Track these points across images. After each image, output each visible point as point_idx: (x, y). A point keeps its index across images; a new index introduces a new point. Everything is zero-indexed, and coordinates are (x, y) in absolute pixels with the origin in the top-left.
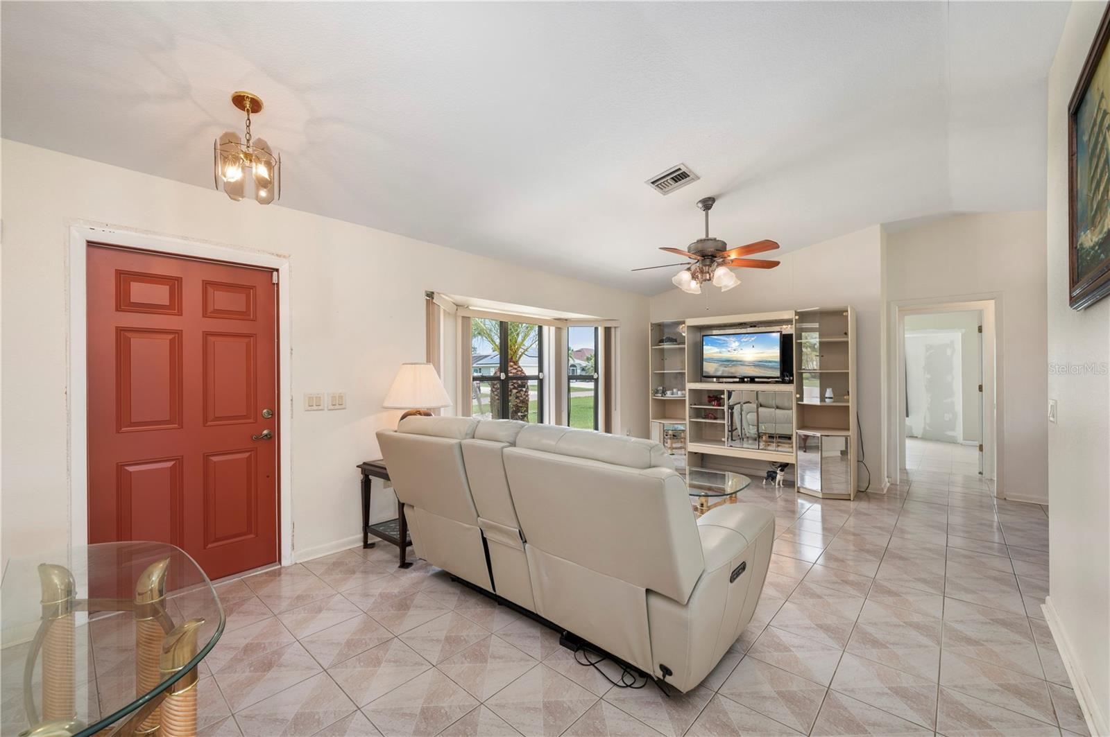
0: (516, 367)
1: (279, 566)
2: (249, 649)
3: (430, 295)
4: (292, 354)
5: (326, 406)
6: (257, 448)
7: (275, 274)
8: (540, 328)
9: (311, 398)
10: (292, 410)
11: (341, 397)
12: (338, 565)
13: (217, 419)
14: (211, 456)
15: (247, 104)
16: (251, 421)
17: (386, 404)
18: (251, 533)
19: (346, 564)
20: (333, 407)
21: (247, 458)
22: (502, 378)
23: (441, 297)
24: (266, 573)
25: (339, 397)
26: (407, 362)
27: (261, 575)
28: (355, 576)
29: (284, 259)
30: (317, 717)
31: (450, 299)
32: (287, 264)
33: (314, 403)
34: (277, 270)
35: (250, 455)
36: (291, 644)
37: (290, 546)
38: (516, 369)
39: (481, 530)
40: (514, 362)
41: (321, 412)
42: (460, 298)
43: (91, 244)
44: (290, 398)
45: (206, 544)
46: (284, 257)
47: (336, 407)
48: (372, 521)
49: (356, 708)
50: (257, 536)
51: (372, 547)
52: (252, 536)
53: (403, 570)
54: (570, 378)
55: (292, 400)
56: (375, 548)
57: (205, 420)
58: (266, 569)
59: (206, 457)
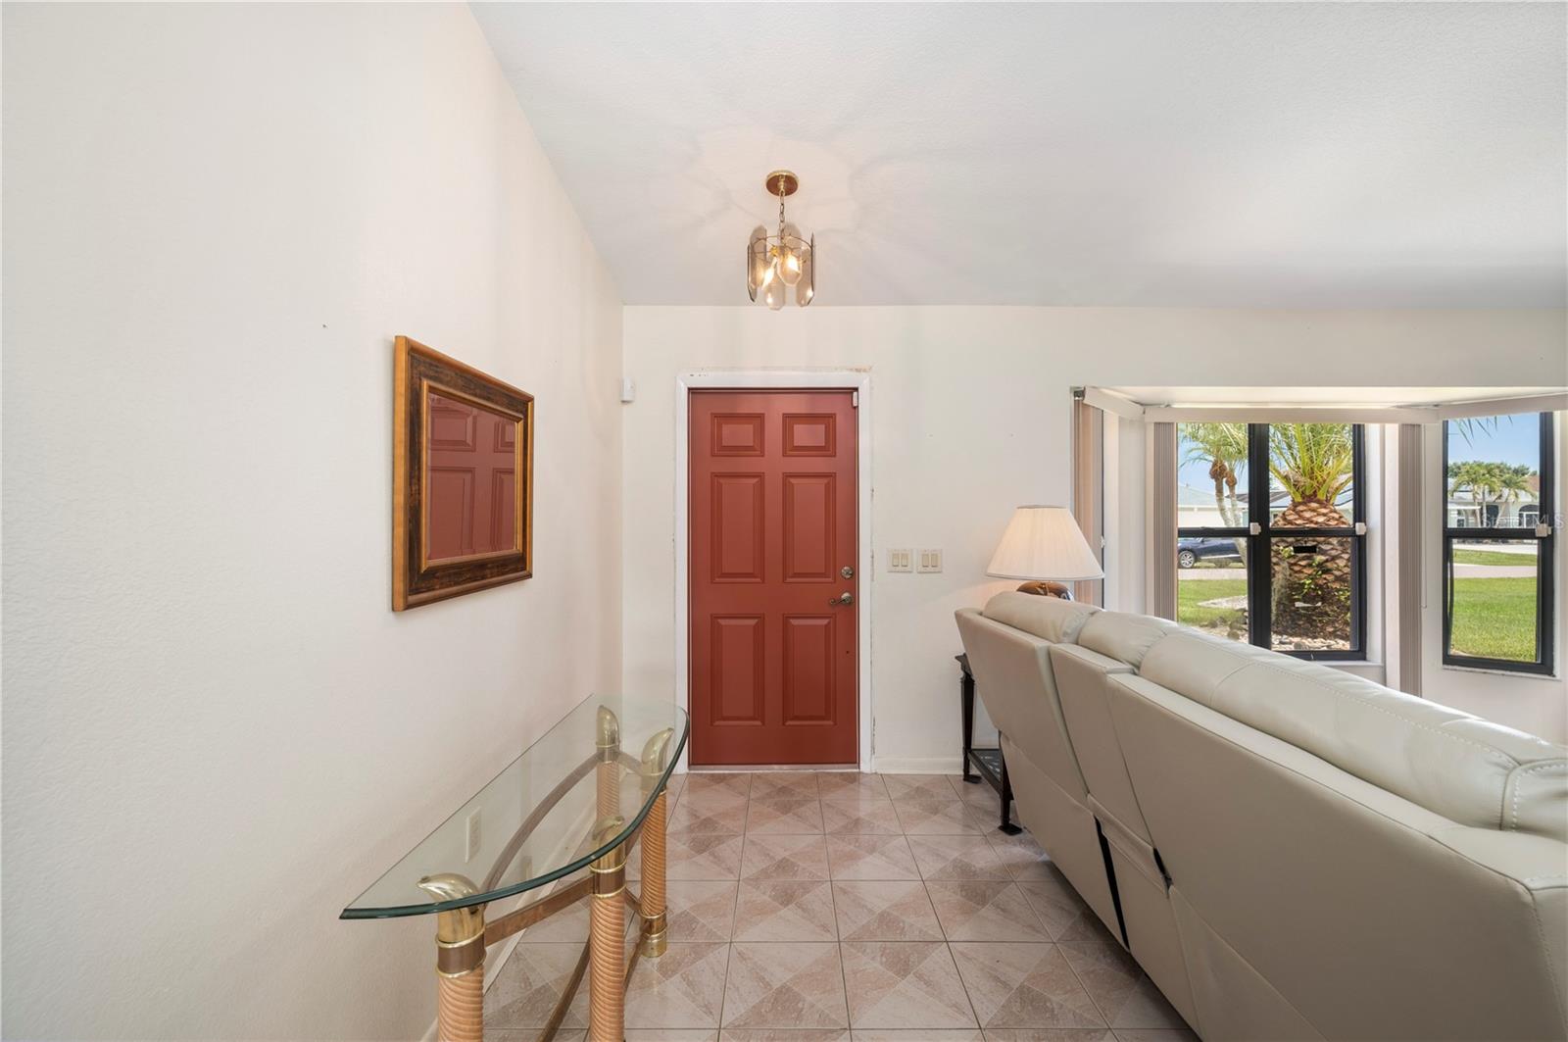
0: (1324, 511)
1: (857, 770)
2: (784, 866)
3: (1079, 393)
4: (872, 495)
5: (915, 566)
6: (835, 614)
7: (855, 394)
8: (1358, 432)
9: (895, 556)
10: (873, 570)
11: (935, 556)
12: (921, 793)
13: (796, 575)
14: (790, 617)
15: (782, 185)
16: (830, 580)
17: (992, 570)
18: (829, 719)
19: (932, 796)
20: (923, 569)
21: (826, 626)
22: (1252, 533)
23: (1101, 392)
24: (842, 774)
25: (933, 555)
26: (1024, 504)
27: (836, 774)
28: (935, 818)
29: (863, 374)
30: (800, 1005)
31: (1125, 396)
32: (868, 379)
33: (899, 562)
34: (856, 389)
35: (829, 623)
36: (823, 882)
37: (870, 749)
38: (1324, 515)
39: (1097, 820)
40: (1319, 502)
41: (909, 574)
42: (1145, 392)
43: (692, 391)
44: (870, 554)
45: (785, 720)
46: (865, 371)
47: (928, 569)
48: (976, 744)
49: (847, 1026)
50: (836, 724)
51: (976, 783)
52: (831, 723)
53: (1003, 835)
54: (1449, 535)
55: (873, 557)
56: (979, 785)
57: (785, 577)
58: (838, 768)
59: (786, 618)
